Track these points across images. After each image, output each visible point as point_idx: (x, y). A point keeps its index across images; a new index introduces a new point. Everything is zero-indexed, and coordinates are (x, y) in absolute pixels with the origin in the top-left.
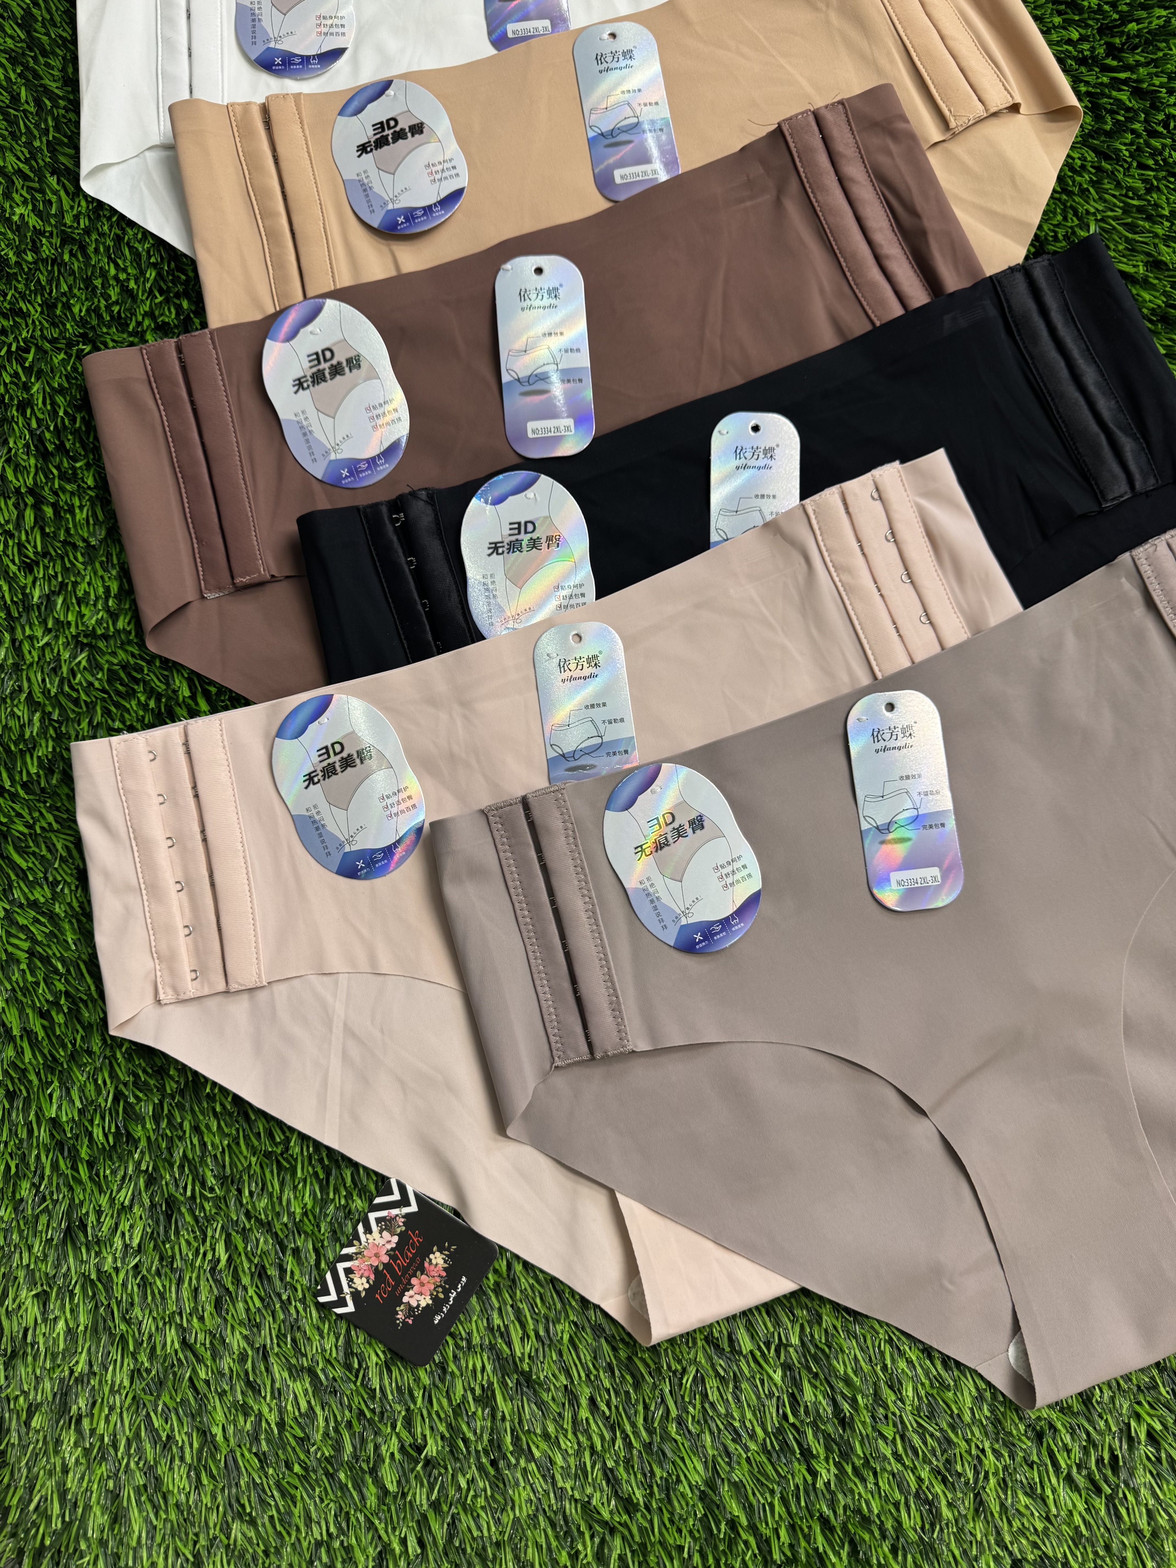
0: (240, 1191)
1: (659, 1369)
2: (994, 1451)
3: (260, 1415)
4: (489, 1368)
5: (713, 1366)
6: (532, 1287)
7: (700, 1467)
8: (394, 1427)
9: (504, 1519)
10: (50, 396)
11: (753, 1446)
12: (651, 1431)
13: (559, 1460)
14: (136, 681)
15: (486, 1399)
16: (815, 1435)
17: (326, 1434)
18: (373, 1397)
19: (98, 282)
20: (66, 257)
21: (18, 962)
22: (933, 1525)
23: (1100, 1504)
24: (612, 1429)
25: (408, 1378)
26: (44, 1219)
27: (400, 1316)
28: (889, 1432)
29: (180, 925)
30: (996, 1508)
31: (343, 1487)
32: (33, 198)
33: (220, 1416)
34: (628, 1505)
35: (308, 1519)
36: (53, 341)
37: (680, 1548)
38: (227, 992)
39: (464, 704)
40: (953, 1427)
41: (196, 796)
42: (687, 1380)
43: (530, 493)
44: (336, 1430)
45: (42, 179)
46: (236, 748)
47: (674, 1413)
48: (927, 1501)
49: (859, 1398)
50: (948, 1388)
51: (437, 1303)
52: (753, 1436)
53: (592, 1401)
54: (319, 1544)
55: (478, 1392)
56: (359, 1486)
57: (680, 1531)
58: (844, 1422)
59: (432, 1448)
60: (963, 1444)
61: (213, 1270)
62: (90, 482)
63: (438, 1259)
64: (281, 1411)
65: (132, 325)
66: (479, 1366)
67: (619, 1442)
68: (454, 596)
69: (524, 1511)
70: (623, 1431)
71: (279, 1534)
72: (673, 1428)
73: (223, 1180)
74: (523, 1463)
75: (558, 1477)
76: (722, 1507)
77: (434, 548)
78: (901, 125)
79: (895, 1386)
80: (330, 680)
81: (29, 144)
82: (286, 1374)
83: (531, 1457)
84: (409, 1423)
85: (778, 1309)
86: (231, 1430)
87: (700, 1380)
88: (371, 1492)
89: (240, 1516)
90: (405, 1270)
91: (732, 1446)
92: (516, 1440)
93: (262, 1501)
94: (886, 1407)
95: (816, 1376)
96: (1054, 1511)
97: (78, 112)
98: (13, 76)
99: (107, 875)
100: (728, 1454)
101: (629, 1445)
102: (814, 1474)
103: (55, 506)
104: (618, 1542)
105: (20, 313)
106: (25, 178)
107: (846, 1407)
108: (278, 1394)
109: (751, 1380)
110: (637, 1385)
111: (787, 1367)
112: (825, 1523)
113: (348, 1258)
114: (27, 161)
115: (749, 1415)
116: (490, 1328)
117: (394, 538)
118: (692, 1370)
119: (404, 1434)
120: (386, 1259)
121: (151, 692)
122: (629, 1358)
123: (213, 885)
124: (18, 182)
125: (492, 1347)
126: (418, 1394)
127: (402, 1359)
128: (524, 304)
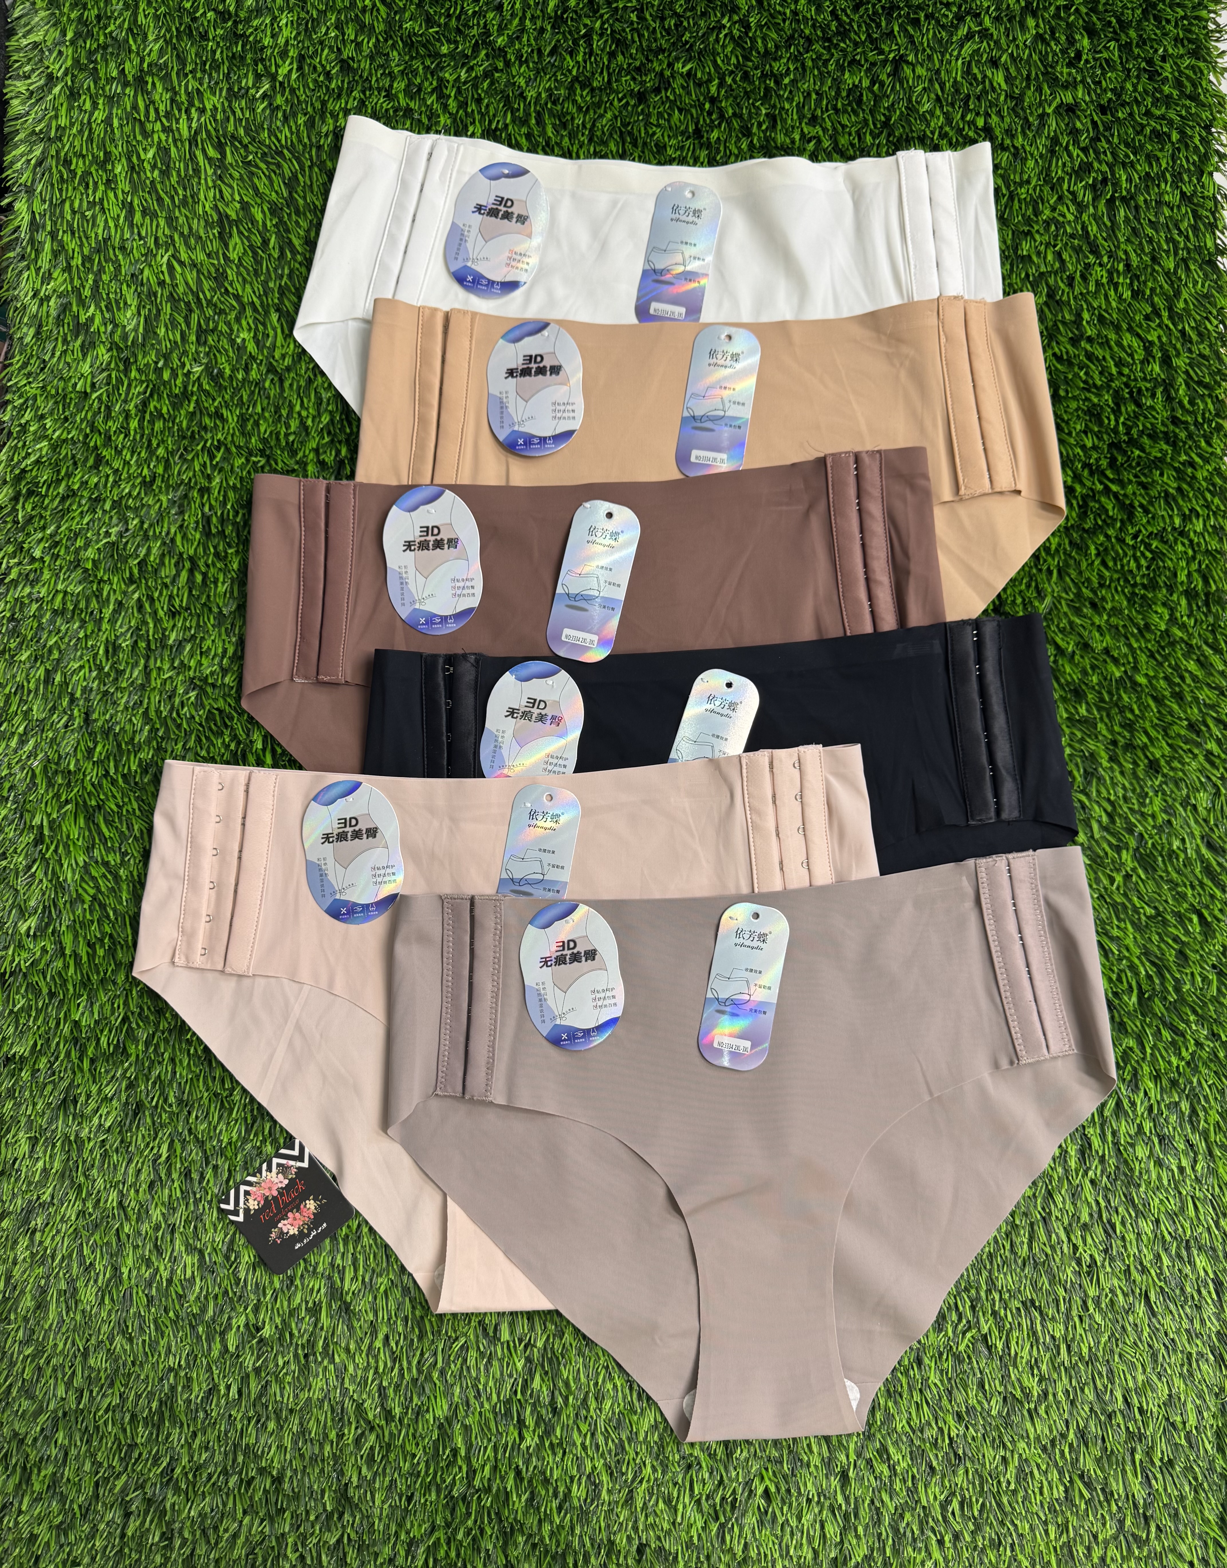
0: (189, 1113)
1: (439, 1332)
2: (653, 1467)
3: (157, 1270)
4: (323, 1291)
5: (477, 1342)
6: (370, 1246)
7: (446, 1407)
8: (246, 1308)
9: (301, 1396)
10: (224, 489)
11: (486, 1406)
12: (420, 1371)
13: (351, 1369)
14: (226, 726)
15: (314, 1311)
16: (532, 1413)
17: (198, 1298)
18: (237, 1284)
19: (284, 413)
20: (267, 384)
21: (83, 902)
22: (592, 1501)
23: (714, 1528)
24: (394, 1361)
25: (266, 1279)
26: (49, 1088)
27: (273, 1235)
28: (584, 1428)
29: (204, 913)
30: (639, 1504)
31: (199, 1337)
32: (257, 328)
33: (130, 1262)
34: (388, 1415)
35: (169, 1351)
36: (238, 447)
37: (414, 1456)
38: (222, 972)
39: (453, 820)
40: (630, 1440)
41: (243, 824)
42: (457, 1346)
43: (550, 681)
44: (206, 1298)
45: (267, 313)
46: (281, 798)
47: (440, 1364)
48: (594, 1483)
49: (571, 1398)
50: (635, 1413)
51: (301, 1235)
52: (489, 1399)
53: (387, 1337)
54: (171, 1369)
55: (310, 1305)
56: (210, 1340)
57: (417, 1445)
58: (555, 1411)
59: (267, 1332)
60: (632, 1454)
61: (155, 1161)
62: (235, 566)
63: (311, 1205)
64: (173, 1272)
65: (300, 454)
66: (316, 1287)
67: (396, 1371)
68: (472, 739)
69: (317, 1395)
70: (401, 1365)
71: (146, 1354)
72: (435, 1375)
73: (180, 1102)
74: (326, 1362)
75: (347, 1380)
76: (451, 1438)
77: (468, 700)
78: (922, 482)
79: (600, 1398)
80: (364, 771)
81: (265, 284)
82: (183, 1249)
83: (332, 1360)
84: (256, 1309)
85: (537, 1319)
86: (135, 1273)
87: (465, 1348)
88: (217, 1347)
89: (124, 1332)
90: (286, 1205)
91: (472, 1400)
92: (326, 1346)
93: (141, 1328)
94: (588, 1411)
95: (546, 1373)
96: (679, 1520)
97: (309, 269)
98: (269, 224)
99: (163, 862)
100: (468, 1404)
101: (401, 1376)
102: (522, 1438)
103: (205, 575)
104: (373, 1437)
105: (221, 417)
106: (255, 310)
107: (560, 1400)
108: (174, 1260)
109: (501, 1360)
110: (421, 1338)
111: (529, 1360)
112: (518, 1472)
113: (250, 1184)
114: (259, 297)
115: (491, 1383)
116: (332, 1265)
117: (442, 683)
118: (462, 1340)
119: (251, 1316)
120: (275, 1193)
121: (234, 737)
122: (422, 1318)
123: (236, 892)
124: (249, 312)
125: (330, 1278)
126: (269, 1293)
127: (265, 1265)
128: (590, 538)
